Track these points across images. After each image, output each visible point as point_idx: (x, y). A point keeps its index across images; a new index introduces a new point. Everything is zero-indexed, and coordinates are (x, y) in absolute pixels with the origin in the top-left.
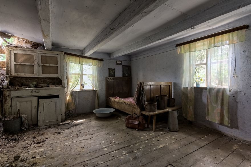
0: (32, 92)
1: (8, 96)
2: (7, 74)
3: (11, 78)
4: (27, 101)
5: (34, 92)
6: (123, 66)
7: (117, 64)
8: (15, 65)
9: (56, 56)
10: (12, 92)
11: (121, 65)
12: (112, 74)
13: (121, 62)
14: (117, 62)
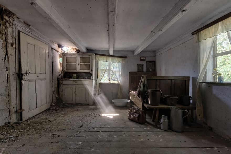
0: (73, 82)
1: (62, 84)
2: (62, 70)
3: (64, 72)
4: (70, 88)
5: (74, 82)
6: (147, 61)
7: (140, 60)
8: (67, 64)
9: (89, 56)
10: (63, 81)
11: (145, 60)
12: (141, 69)
13: (144, 58)
14: (140, 58)
